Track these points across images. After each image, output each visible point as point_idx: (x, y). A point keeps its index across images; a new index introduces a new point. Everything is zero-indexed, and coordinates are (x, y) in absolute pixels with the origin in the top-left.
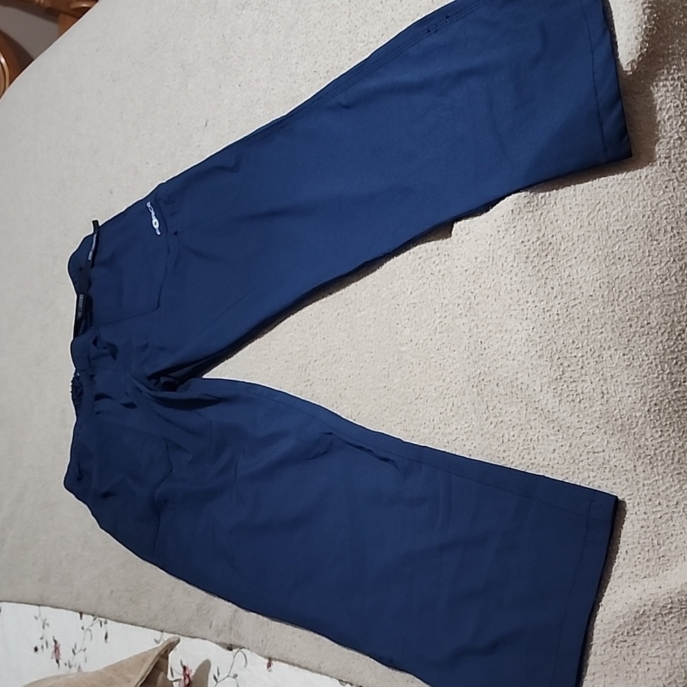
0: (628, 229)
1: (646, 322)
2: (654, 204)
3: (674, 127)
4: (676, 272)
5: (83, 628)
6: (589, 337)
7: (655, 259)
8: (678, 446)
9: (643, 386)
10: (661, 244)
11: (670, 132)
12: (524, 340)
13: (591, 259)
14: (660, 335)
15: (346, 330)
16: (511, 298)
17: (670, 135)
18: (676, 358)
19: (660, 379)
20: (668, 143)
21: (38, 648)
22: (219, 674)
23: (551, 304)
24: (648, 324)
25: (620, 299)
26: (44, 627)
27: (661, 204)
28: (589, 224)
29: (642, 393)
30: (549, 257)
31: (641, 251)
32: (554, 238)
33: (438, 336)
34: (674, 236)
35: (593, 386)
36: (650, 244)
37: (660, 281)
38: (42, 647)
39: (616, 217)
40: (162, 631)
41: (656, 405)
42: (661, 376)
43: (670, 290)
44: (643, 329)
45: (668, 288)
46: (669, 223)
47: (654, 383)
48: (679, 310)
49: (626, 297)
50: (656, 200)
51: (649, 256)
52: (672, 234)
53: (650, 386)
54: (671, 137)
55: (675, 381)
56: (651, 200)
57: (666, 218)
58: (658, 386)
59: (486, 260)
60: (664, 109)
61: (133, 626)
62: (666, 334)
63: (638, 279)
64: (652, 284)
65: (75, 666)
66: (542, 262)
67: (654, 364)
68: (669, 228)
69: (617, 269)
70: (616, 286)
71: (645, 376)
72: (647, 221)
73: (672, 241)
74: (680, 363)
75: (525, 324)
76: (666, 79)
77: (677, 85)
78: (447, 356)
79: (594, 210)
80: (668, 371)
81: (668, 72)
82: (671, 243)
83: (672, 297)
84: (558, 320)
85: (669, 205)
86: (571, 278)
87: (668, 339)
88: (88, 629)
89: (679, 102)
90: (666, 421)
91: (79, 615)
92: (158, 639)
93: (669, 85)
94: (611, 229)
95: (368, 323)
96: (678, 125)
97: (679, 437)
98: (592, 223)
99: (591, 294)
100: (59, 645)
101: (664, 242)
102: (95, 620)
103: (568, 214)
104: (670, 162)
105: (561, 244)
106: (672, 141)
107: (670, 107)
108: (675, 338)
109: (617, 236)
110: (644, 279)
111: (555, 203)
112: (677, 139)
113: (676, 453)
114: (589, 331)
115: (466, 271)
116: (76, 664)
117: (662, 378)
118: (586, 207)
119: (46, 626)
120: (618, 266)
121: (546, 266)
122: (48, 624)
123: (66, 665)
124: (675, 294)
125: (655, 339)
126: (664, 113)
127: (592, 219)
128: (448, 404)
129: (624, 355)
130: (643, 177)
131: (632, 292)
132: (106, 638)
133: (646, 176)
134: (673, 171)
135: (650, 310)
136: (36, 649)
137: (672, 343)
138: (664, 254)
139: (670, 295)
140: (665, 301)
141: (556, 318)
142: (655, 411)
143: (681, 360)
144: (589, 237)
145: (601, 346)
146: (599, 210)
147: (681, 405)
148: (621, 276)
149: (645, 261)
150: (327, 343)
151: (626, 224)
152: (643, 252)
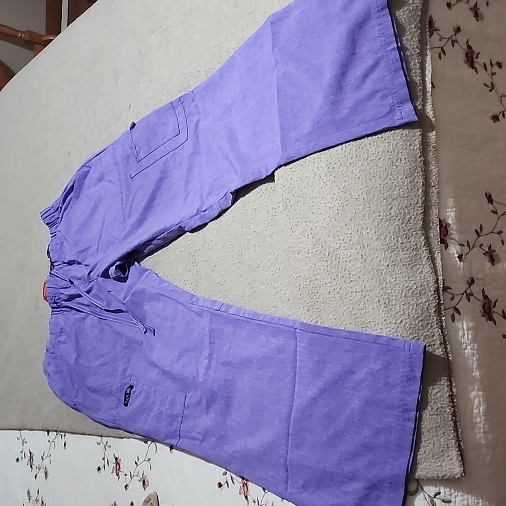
0: (379, 159)
1: (388, 213)
2: (395, 144)
4: (407, 184)
5: (49, 441)
6: (355, 222)
7: (395, 176)
8: (405, 286)
9: (386, 251)
10: (399, 168)
12: (320, 227)
13: (357, 177)
14: (397, 220)
15: (215, 229)
16: (313, 202)
18: (406, 234)
19: (396, 247)
21: (19, 459)
22: (138, 460)
23: (333, 204)
24: (390, 214)
25: (374, 200)
26: (23, 445)
27: (398, 145)
28: (357, 156)
29: (385, 255)
30: (333, 176)
32: (336, 165)
33: (270, 227)
35: (357, 251)
36: (392, 168)
37: (398, 189)
38: (22, 458)
39: (372, 153)
40: (102, 436)
41: (392, 262)
42: (396, 245)
43: (404, 194)
44: (387, 217)
45: (403, 193)
47: (392, 249)
48: (409, 205)
49: (377, 199)
50: (395, 142)
51: (391, 175)
52: (405, 162)
53: (390, 251)
55: (405, 248)
56: (392, 142)
57: (401, 152)
58: (394, 251)
59: (298, 180)
61: (83, 436)
62: (401, 220)
63: (385, 188)
64: (393, 191)
65: (43, 468)
66: (328, 179)
67: (392, 238)
68: (403, 158)
69: (372, 182)
70: (372, 192)
71: (387, 245)
72: (390, 155)
73: (405, 165)
74: (408, 237)
75: (320, 216)
78: (276, 240)
79: (359, 148)
80: (400, 242)
82: (405, 167)
83: (405, 199)
84: (338, 213)
85: (403, 145)
86: (345, 188)
87: (402, 223)
88: (53, 441)
90: (399, 271)
91: (47, 433)
92: (99, 442)
94: (369, 159)
95: (229, 223)
97: (406, 281)
98: (358, 155)
99: (357, 197)
100: (33, 455)
102: (57, 434)
103: (344, 150)
105: (340, 168)
108: (406, 222)
109: (372, 163)
110: (388, 188)
113: (404, 291)
114: (355, 219)
115: (284, 186)
116: (43, 466)
117: (397, 246)
118: (354, 146)
119: (24, 444)
120: (373, 181)
121: (331, 182)
122: (26, 442)
123: (37, 468)
124: (407, 197)
125: (394, 223)
127: (358, 153)
128: (276, 269)
129: (375, 232)
131: (381, 197)
132: (65, 445)
135: (391, 206)
136: (18, 460)
137: (404, 226)
138: (400, 173)
139: (404, 197)
140: (401, 201)
141: (337, 211)
142: (392, 266)
143: (409, 235)
144: (357, 163)
145: (362, 228)
146: (362, 148)
147: (407, 261)
148: (375, 186)
149: (389, 178)
150: (205, 237)
151: (378, 156)
152: (388, 173)
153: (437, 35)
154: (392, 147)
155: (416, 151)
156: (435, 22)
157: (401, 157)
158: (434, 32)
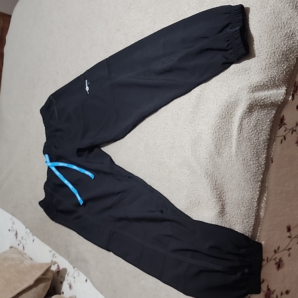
2: (242, 196)
3: (254, 168)
5: (26, 232)
7: (239, 217)
10: (242, 212)
11: (252, 169)
17: (252, 170)
20: (251, 174)
21: (10, 230)
27: (245, 197)
31: (234, 212)
34: (247, 209)
36: (238, 210)
38: (12, 231)
46: (246, 204)
51: (237, 215)
54: (253, 171)
56: (241, 194)
57: (246, 202)
60: (252, 160)
68: (246, 206)
72: (238, 202)
73: (246, 211)
76: (254, 149)
77: (258, 152)
81: (255, 146)
82: (246, 212)
88: (28, 234)
89: (257, 158)
93: (255, 151)
96: (256, 167)
100: (18, 233)
101: (243, 211)
102: (30, 232)
104: (251, 181)
106: (253, 173)
107: (254, 160)
111: (208, 185)
112: (254, 173)
116: (22, 243)
119: (14, 224)
123: (19, 241)
126: (251, 162)
130: (240, 185)
132: (33, 241)
133: (241, 185)
134: (251, 185)
138: (242, 215)
151: (231, 201)
152: (235, 213)
153: (284, 128)
154: (240, 197)
155: (254, 203)
156: (285, 119)
157: (245, 205)
158: (283, 126)
